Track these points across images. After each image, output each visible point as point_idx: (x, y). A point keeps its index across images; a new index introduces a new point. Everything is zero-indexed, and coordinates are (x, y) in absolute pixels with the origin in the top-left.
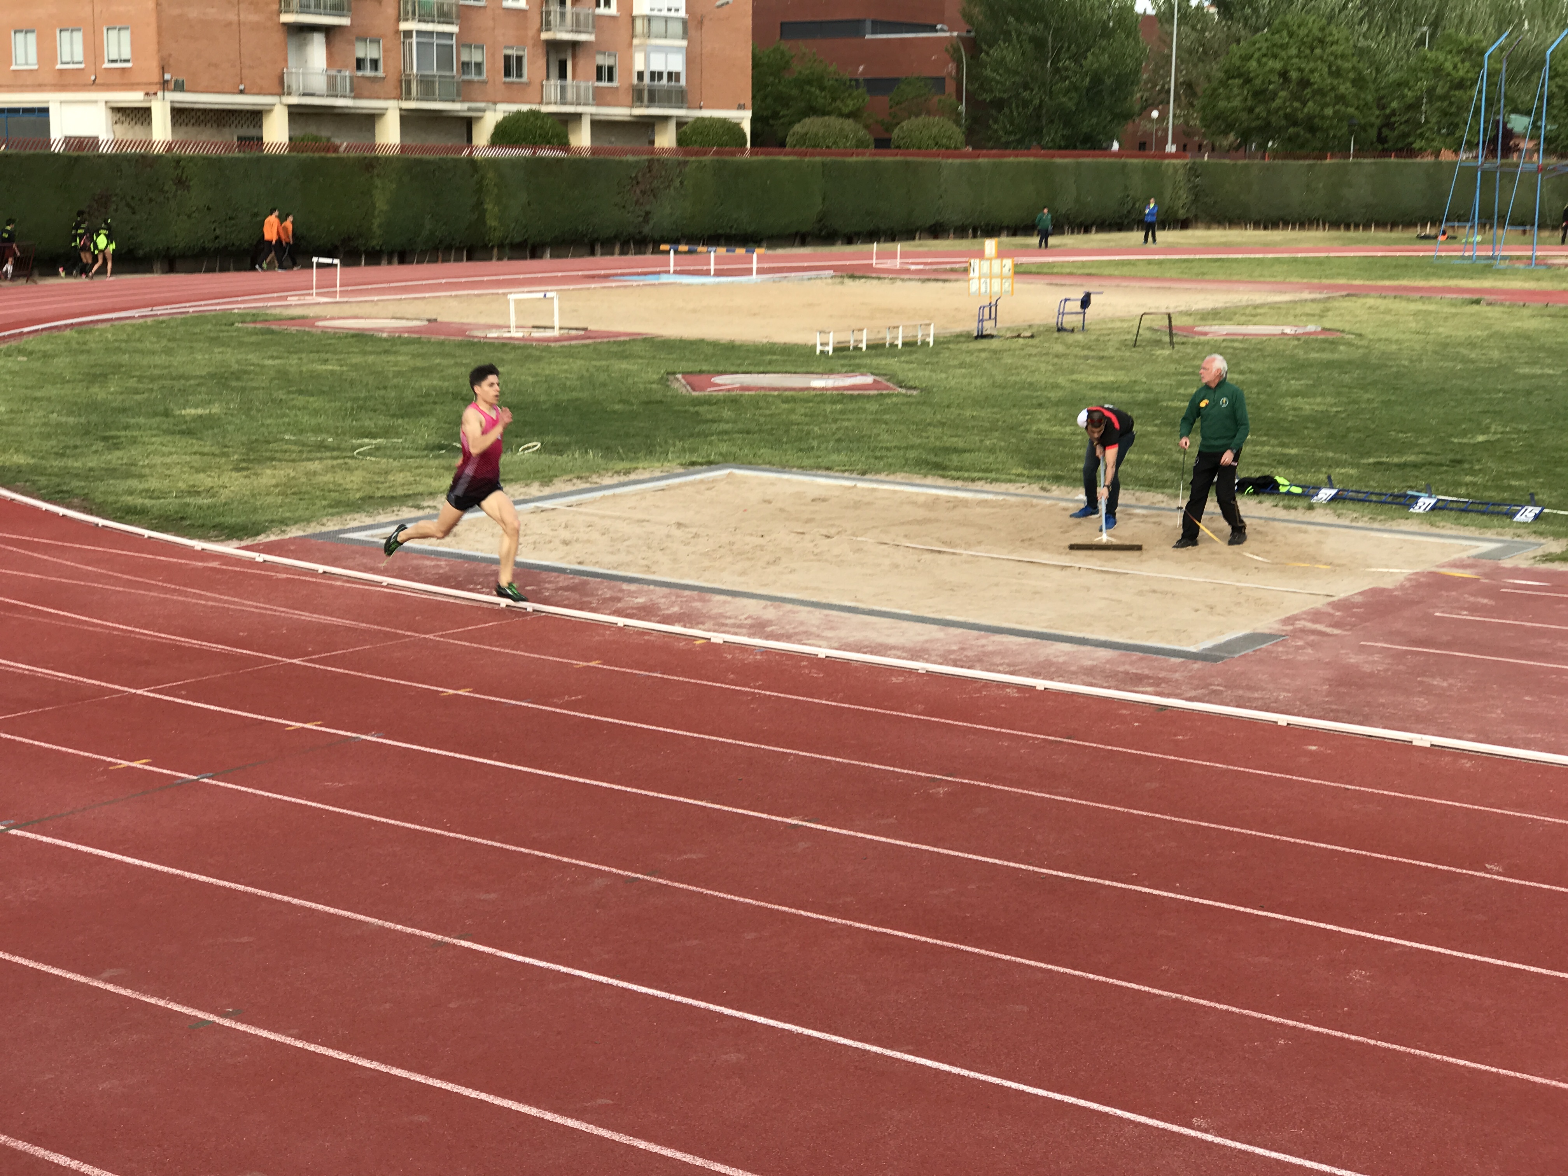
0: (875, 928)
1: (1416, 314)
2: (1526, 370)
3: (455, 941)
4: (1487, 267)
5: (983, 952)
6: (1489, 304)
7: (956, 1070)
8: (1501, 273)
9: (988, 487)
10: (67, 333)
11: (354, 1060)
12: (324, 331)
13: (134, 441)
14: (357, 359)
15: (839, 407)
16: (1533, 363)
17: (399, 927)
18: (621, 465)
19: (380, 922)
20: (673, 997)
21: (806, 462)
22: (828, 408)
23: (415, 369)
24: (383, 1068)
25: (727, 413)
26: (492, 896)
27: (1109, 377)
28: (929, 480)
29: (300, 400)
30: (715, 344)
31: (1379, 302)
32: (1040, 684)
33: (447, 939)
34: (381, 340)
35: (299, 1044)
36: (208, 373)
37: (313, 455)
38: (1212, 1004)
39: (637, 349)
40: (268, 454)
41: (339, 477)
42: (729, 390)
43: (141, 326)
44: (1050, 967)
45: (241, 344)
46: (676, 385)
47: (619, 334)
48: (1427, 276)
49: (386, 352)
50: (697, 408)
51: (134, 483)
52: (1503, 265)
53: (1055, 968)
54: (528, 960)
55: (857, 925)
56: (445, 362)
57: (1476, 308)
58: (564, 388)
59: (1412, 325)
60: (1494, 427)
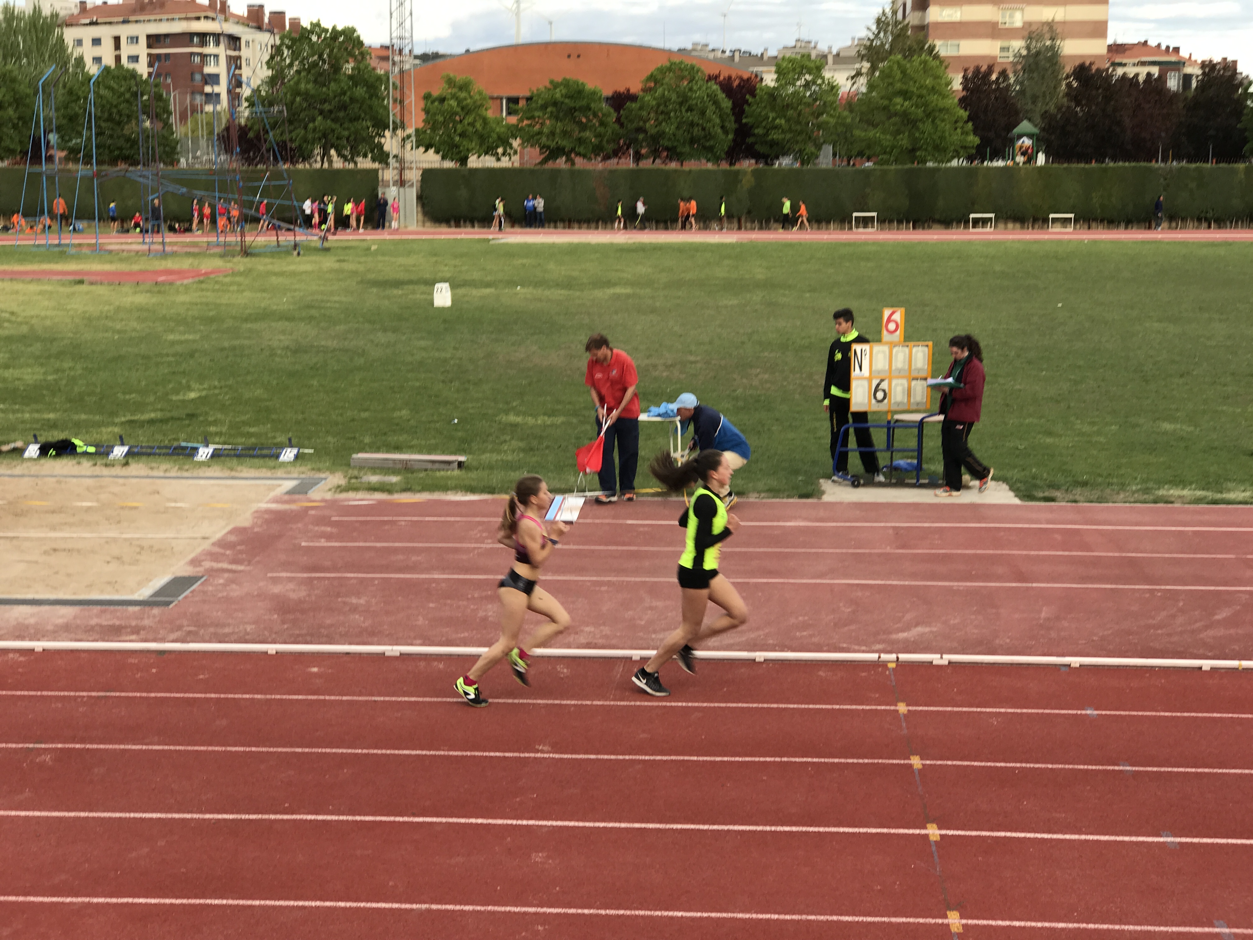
1: (41, 293)
2: (171, 337)
4: (61, 253)
5: (231, 902)
6: (92, 283)
8: (77, 257)
16: (172, 331)
32: (38, 645)
38: (459, 907)
44: (301, 903)
48: (21, 261)
52: (75, 251)
53: (307, 903)
55: (96, 900)
57: (84, 288)
59: (46, 303)
60: (193, 385)
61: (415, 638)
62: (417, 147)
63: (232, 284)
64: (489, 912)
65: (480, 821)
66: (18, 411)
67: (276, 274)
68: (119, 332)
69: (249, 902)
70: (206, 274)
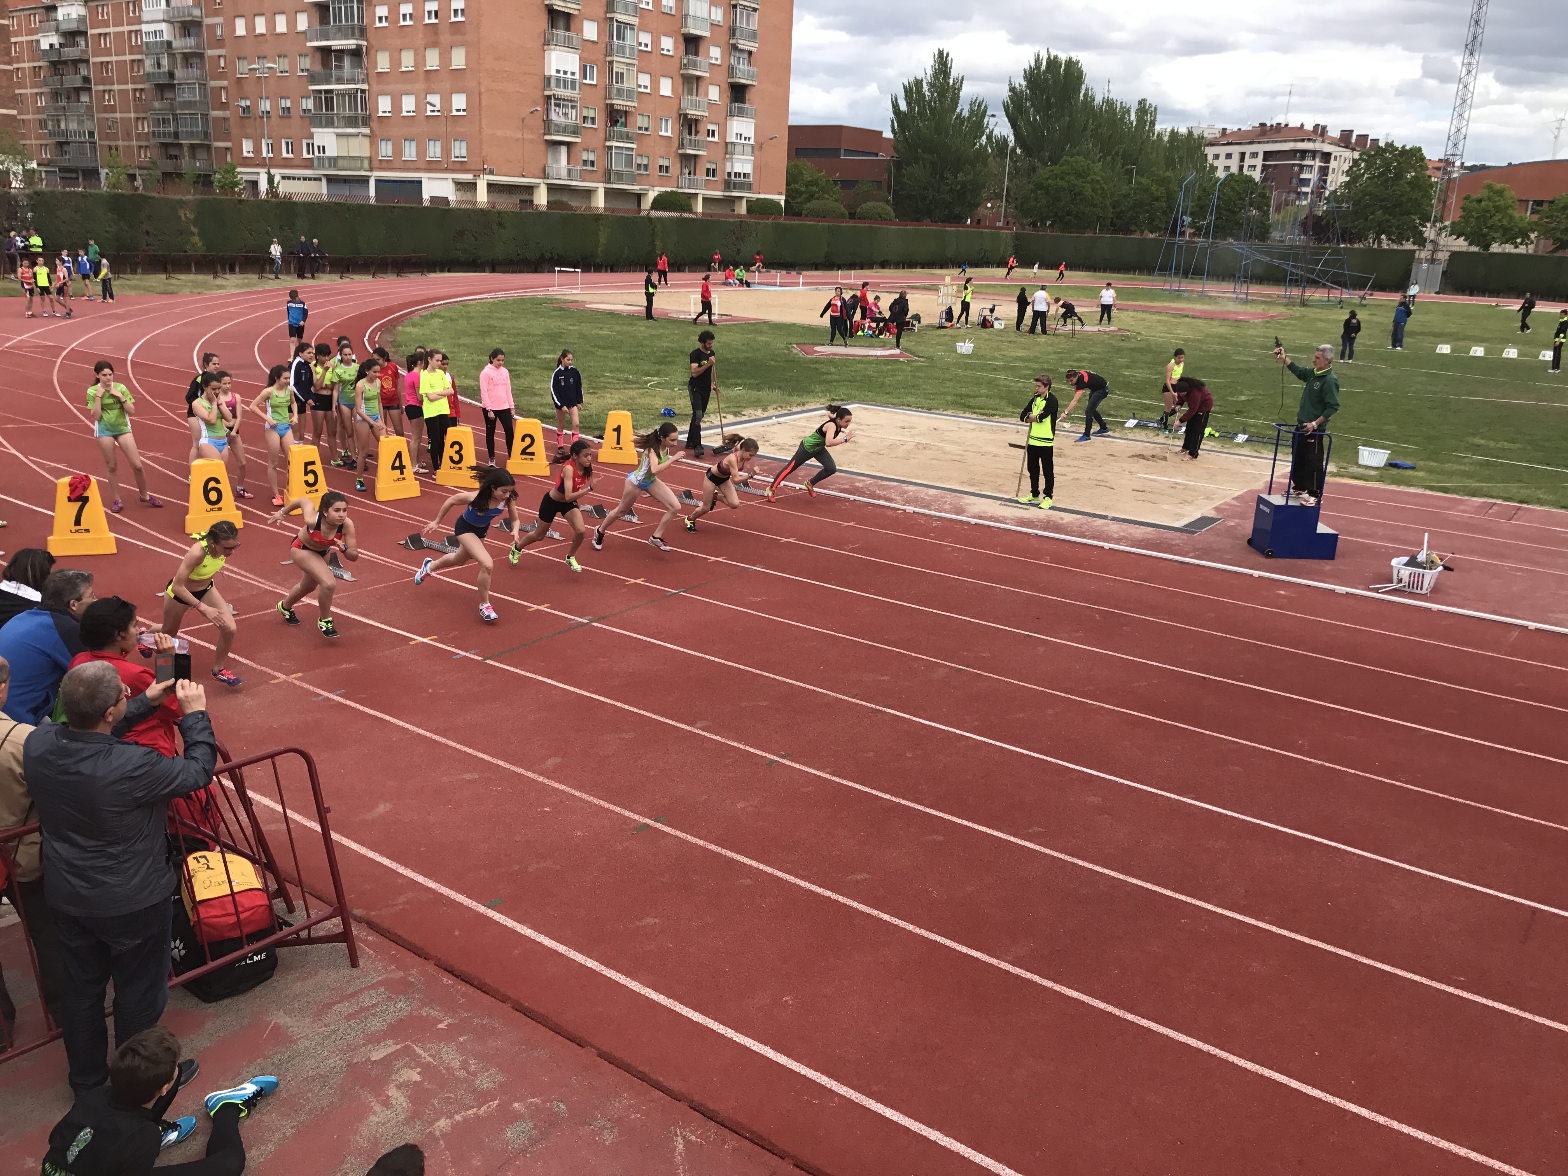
0: (1119, 709)
1: (1159, 321)
2: (1238, 358)
3: (884, 709)
4: (1178, 295)
5: (1191, 728)
6: (1193, 318)
7: (1229, 813)
8: (1189, 300)
9: (1002, 420)
10: (457, 306)
11: (874, 792)
12: (592, 310)
13: (527, 374)
14: (618, 328)
15: (890, 367)
16: (1239, 354)
17: (846, 698)
18: (799, 400)
19: (834, 694)
20: (1032, 754)
21: (895, 401)
22: (885, 368)
23: (652, 335)
24: (893, 799)
25: (833, 370)
26: (886, 678)
27: (1021, 353)
28: (967, 415)
29: (600, 352)
30: (802, 327)
31: (1135, 314)
32: (1107, 545)
33: (878, 707)
34: (624, 317)
35: (837, 780)
36: (544, 333)
37: (626, 386)
38: (1344, 769)
39: (765, 328)
40: (602, 384)
41: (647, 400)
42: (827, 355)
43: (494, 304)
44: (1236, 740)
45: (550, 317)
46: (795, 351)
47: (749, 319)
48: (1152, 299)
49: (631, 324)
50: (814, 366)
51: (537, 399)
52: (1186, 295)
53: (1240, 741)
54: (933, 724)
55: (1107, 706)
56: (667, 332)
57: (1187, 320)
58: (738, 350)
59: (1161, 328)
60: (1245, 392)
61: (1360, 584)
62: (1451, 235)
63: (1288, 324)
64: (1366, 777)
65: (1375, 716)
66: (1128, 396)
67: (1321, 320)
68: (1204, 351)
69: (1203, 731)
70: (1272, 317)
